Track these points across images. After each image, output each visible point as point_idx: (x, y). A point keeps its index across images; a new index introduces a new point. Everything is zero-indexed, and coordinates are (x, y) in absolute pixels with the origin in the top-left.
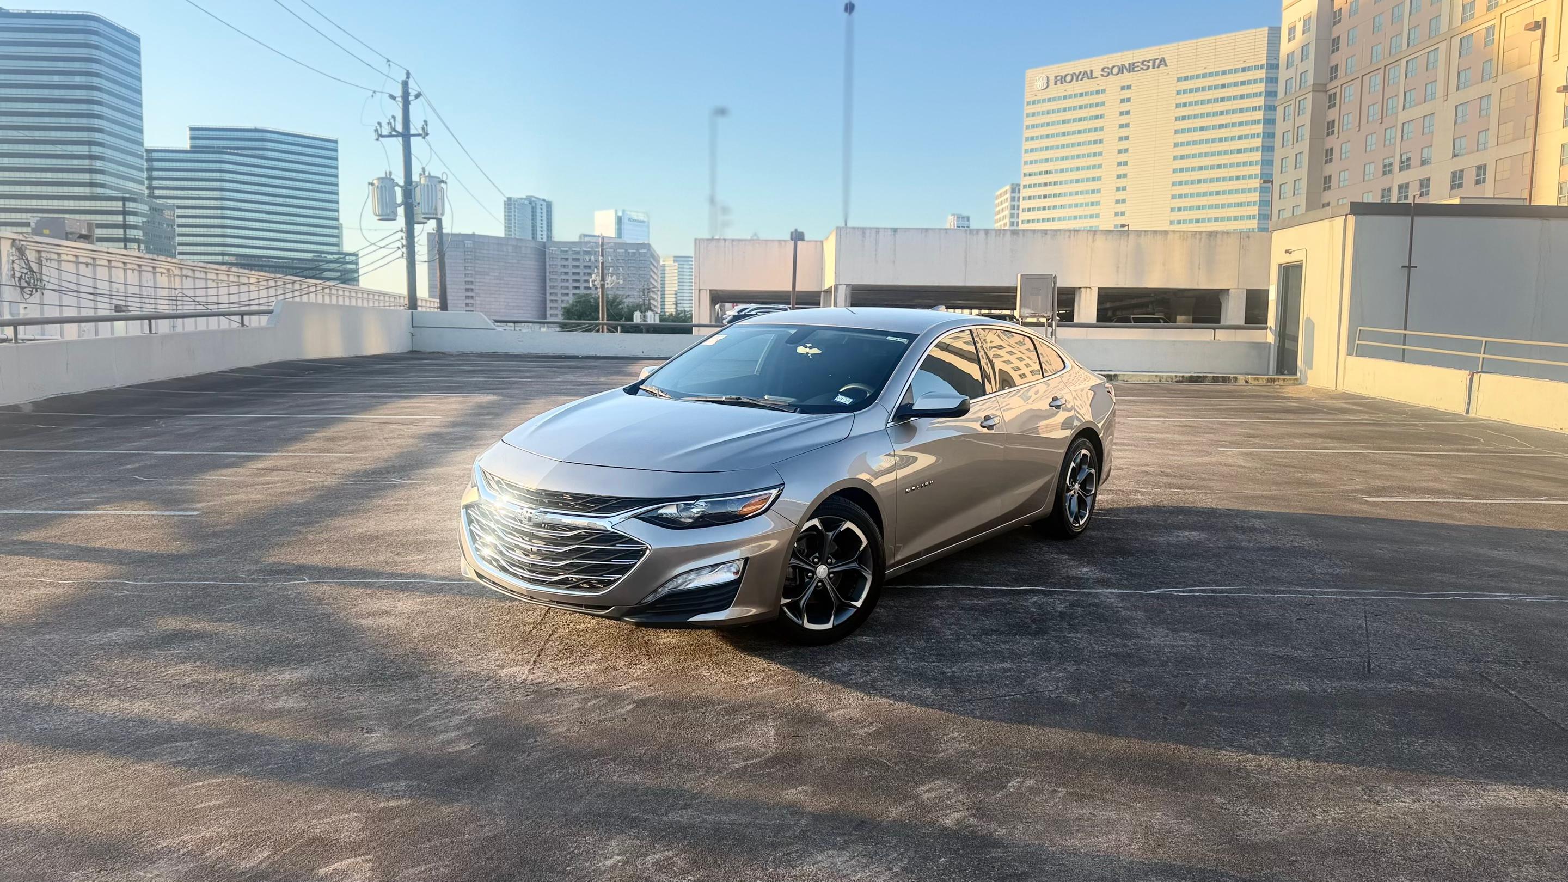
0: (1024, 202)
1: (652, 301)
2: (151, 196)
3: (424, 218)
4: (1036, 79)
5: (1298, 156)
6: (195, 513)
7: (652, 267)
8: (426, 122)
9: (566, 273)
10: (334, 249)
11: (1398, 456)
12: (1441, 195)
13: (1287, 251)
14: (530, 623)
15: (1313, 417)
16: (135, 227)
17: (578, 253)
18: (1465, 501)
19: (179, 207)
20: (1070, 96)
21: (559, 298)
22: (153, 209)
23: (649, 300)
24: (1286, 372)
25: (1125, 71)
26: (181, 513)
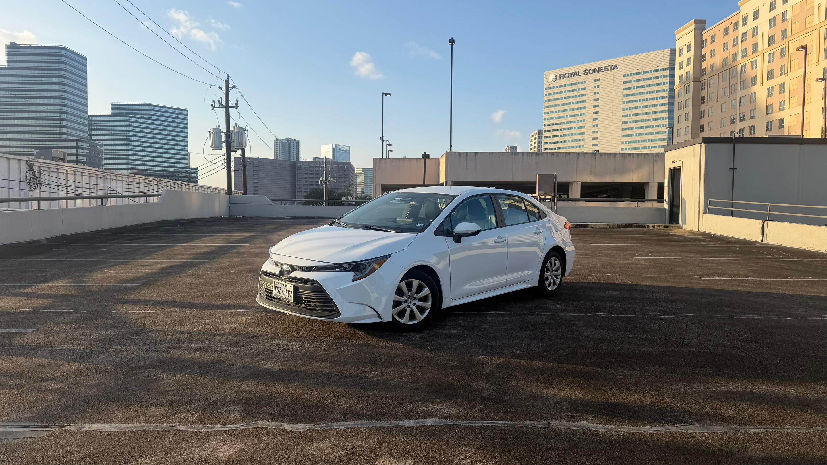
0: (545, 139)
1: (351, 192)
2: (91, 139)
3: (236, 149)
4: (550, 76)
5: (687, 115)
6: (137, 285)
7: (351, 174)
8: (237, 100)
9: (306, 178)
10: (186, 166)
11: (723, 260)
12: (761, 133)
13: (673, 162)
14: (300, 326)
15: (684, 243)
16: (82, 155)
17: (312, 167)
18: (749, 279)
19: (105, 145)
20: (568, 85)
21: (303, 190)
22: (92, 146)
23: (350, 190)
24: (674, 223)
25: (596, 72)
26: (130, 285)
